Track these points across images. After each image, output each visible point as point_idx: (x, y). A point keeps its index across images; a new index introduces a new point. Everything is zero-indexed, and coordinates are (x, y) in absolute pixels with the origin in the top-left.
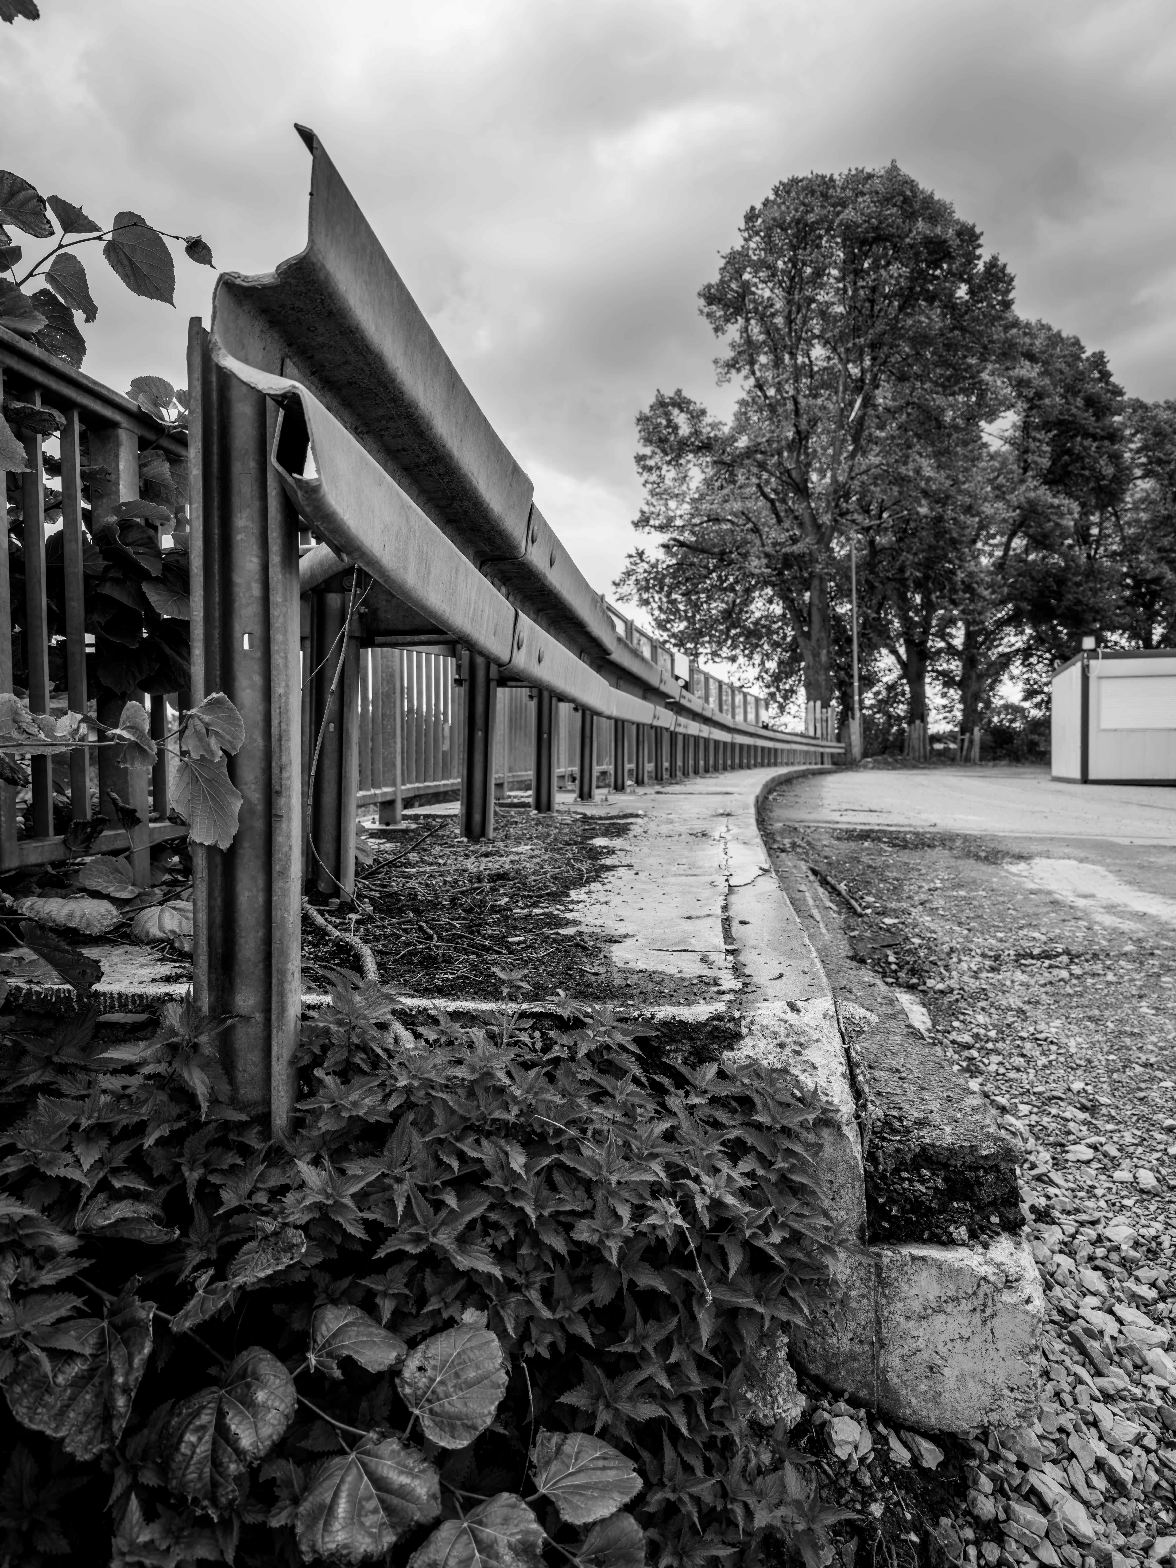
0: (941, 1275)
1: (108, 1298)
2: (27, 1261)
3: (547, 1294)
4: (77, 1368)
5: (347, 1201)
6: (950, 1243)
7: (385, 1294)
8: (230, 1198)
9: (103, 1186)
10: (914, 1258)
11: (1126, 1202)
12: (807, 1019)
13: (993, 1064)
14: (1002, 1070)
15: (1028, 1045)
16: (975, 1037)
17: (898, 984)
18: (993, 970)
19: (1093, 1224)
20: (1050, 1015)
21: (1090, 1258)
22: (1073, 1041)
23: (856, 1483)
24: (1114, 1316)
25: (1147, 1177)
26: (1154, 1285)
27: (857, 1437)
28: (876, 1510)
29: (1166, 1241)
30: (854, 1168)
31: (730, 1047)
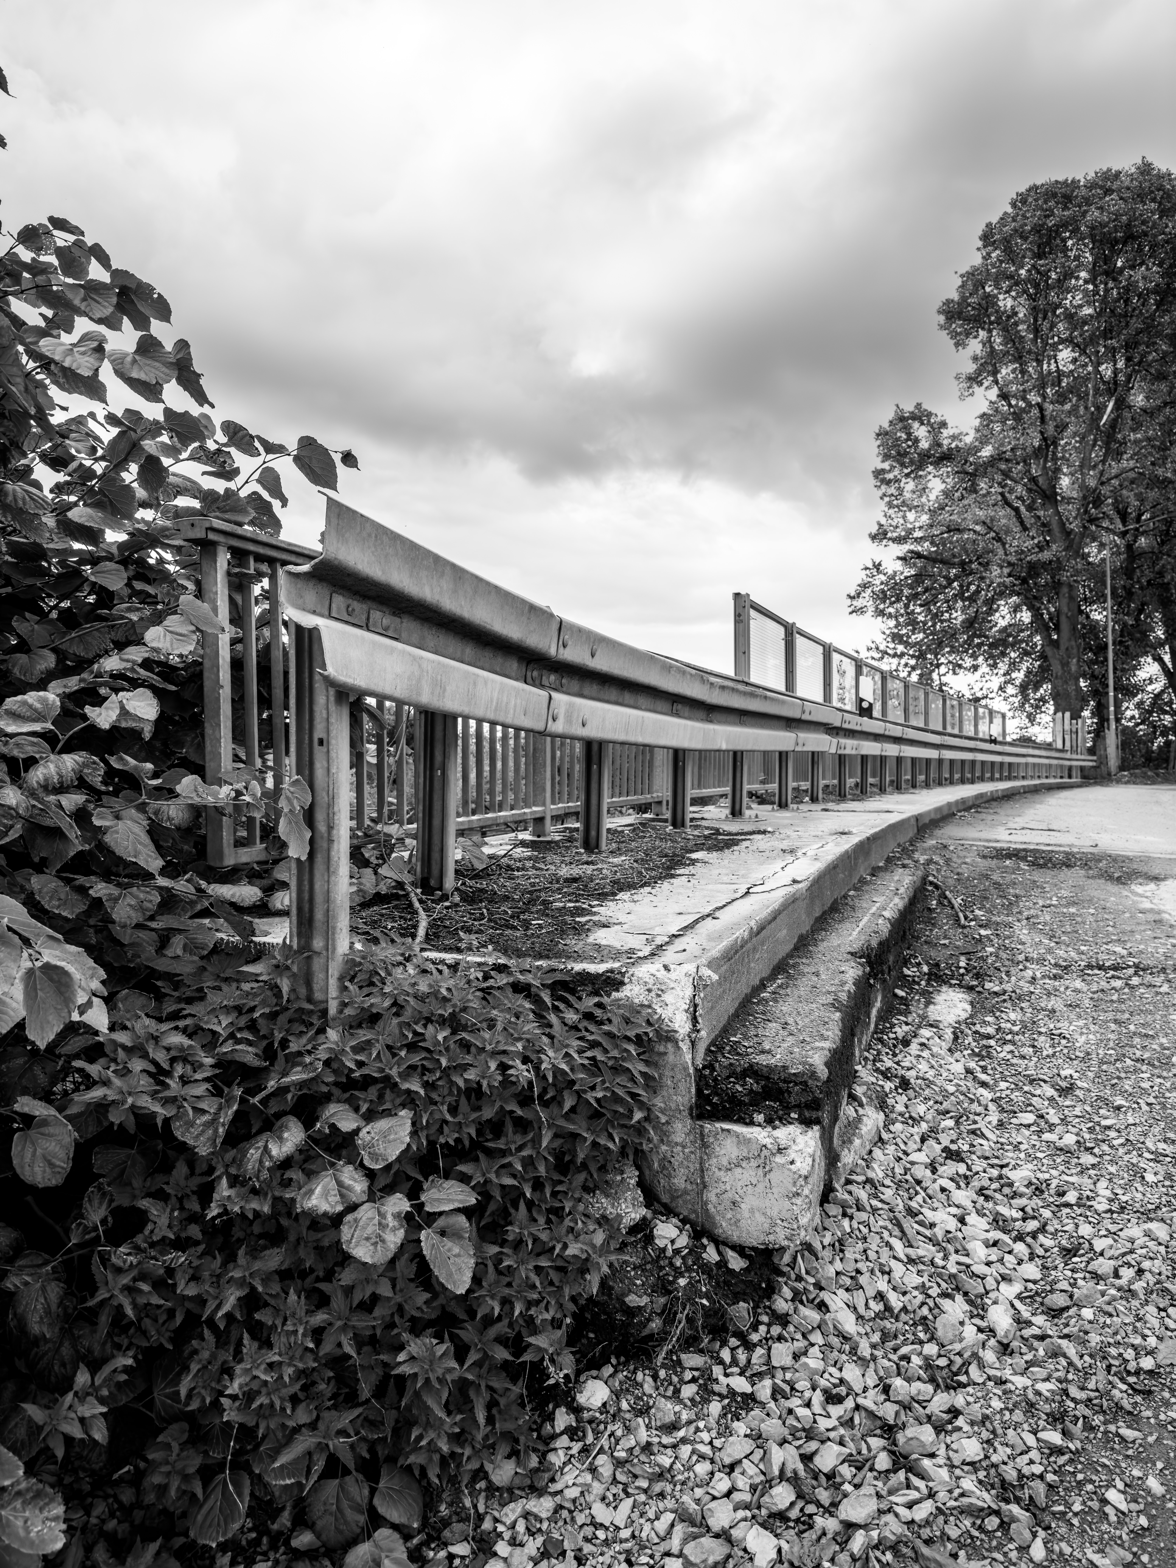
0: (739, 1143)
1: (226, 1090)
2: (189, 1067)
3: (453, 1110)
4: (206, 1118)
5: (348, 1049)
6: (752, 1123)
7: (365, 1101)
8: (294, 1047)
9: (232, 1036)
10: (723, 1130)
11: (1040, 1155)
12: (673, 975)
13: (1004, 1052)
14: (1009, 1056)
15: (1042, 1038)
16: (999, 1030)
17: (960, 986)
18: (1055, 977)
19: (1002, 1167)
20: (1079, 1017)
21: (982, 1188)
22: (1084, 1037)
23: (671, 1264)
24: (962, 1221)
25: (1070, 1140)
26: (1023, 1210)
27: (674, 1236)
28: (682, 1282)
29: (1054, 1183)
30: (686, 1069)
31: (617, 990)
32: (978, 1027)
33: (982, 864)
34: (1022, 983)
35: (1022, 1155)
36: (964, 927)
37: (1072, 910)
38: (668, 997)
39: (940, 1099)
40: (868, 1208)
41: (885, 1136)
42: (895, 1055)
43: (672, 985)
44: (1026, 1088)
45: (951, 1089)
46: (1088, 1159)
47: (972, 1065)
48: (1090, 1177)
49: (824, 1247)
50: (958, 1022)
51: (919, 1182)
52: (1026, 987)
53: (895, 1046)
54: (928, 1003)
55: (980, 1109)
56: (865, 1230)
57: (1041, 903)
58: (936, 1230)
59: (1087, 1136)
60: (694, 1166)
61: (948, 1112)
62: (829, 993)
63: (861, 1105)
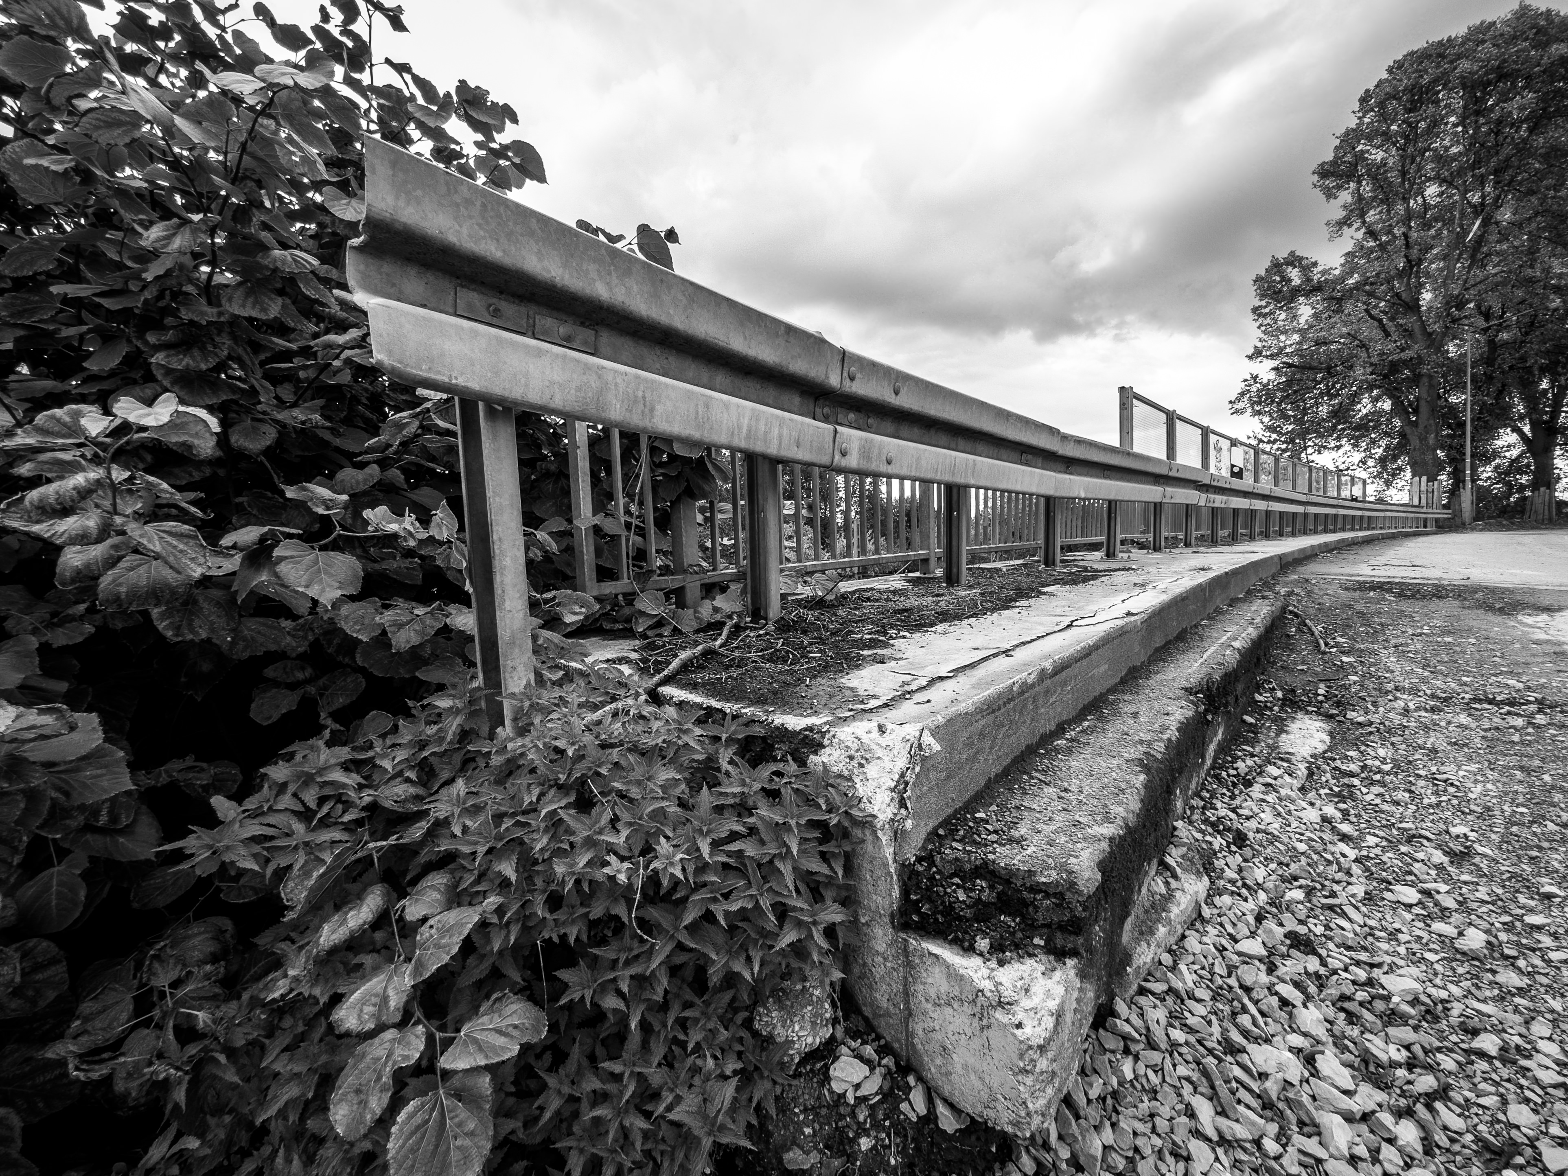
0: (950, 975)
10: (930, 954)
11: (1430, 956)
12: (885, 740)
13: (1370, 795)
14: (1378, 801)
15: (1421, 783)
16: (1364, 768)
17: (1318, 713)
18: (1433, 710)
19: (1372, 966)
20: (1470, 759)
21: (1344, 998)
22: (1480, 788)
23: (853, 1115)
24: (1309, 1060)
25: (1475, 940)
26: (1408, 1047)
27: (856, 1081)
28: (865, 1143)
29: (1457, 1009)
30: (886, 865)
31: (816, 753)
32: (1338, 763)
33: (1345, 595)
34: (1391, 715)
35: (1402, 950)
36: (1324, 653)
37: (1448, 639)
38: (871, 770)
39: (1286, 860)
40: (1163, 1046)
41: (1207, 912)
42: (1233, 797)
43: (879, 753)
44: (1404, 849)
45: (1302, 847)
46: (1510, 978)
47: (1330, 810)
48: (1516, 1010)
49: (1089, 1101)
50: (1313, 756)
51: (1248, 990)
52: (1397, 719)
53: (1234, 785)
54: (1281, 731)
55: (1340, 876)
56: (1155, 1079)
57: (1410, 631)
58: (1268, 1084)
59: (1503, 937)
60: (898, 987)
61: (1296, 878)
62: (1141, 742)
63: (1175, 876)
